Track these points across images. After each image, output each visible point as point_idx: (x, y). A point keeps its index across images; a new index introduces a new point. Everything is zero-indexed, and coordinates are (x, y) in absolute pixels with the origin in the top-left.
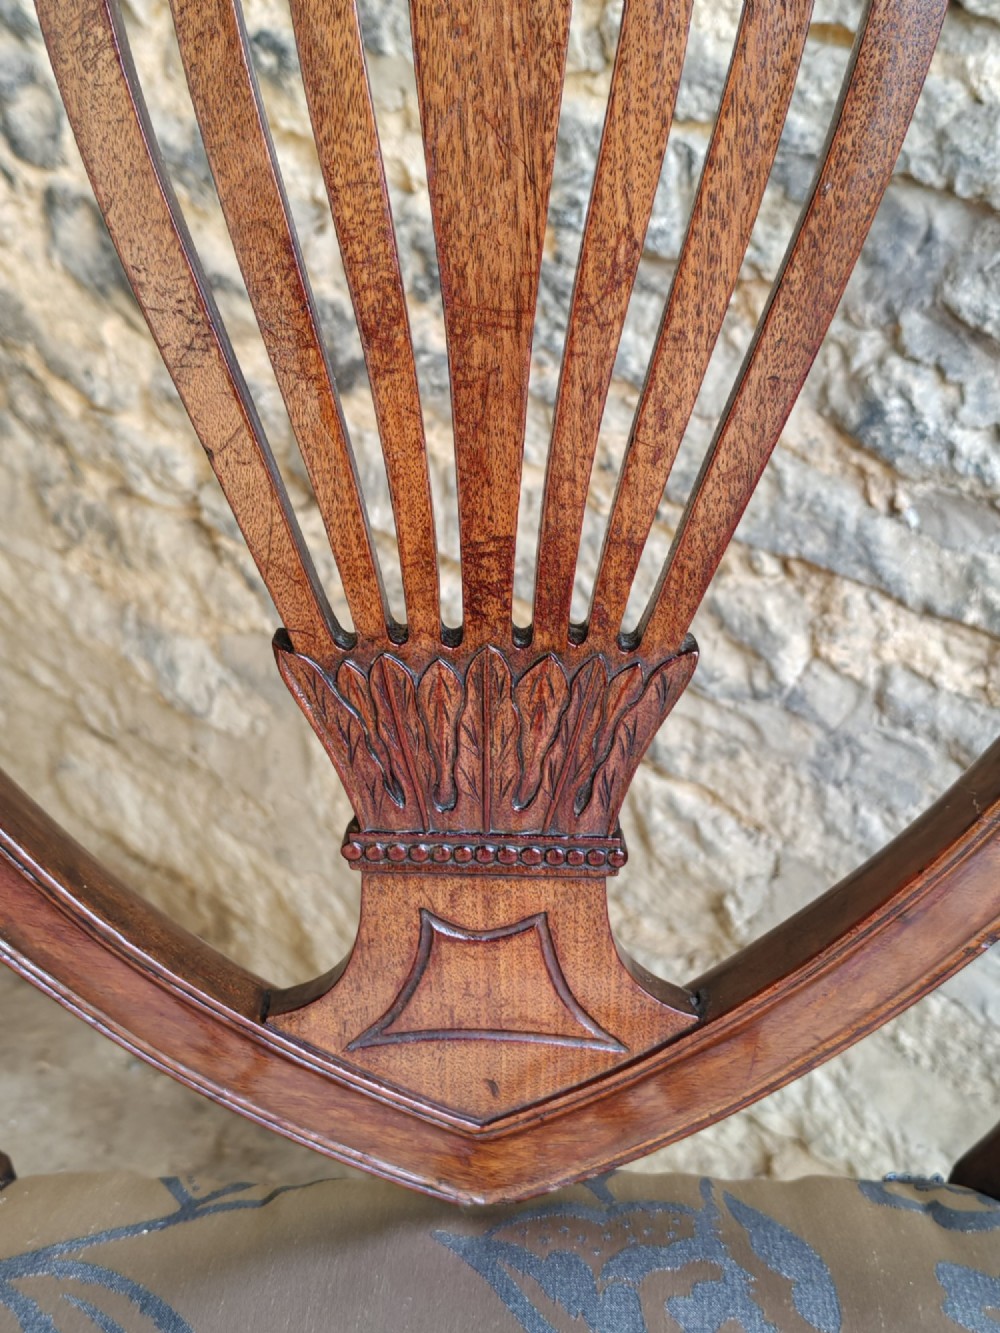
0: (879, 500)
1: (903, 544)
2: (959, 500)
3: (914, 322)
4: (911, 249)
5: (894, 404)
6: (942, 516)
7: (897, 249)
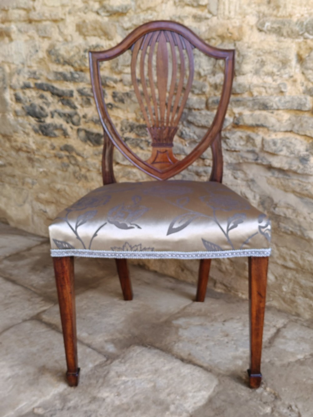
0: (184, 144)
5: (184, 132)
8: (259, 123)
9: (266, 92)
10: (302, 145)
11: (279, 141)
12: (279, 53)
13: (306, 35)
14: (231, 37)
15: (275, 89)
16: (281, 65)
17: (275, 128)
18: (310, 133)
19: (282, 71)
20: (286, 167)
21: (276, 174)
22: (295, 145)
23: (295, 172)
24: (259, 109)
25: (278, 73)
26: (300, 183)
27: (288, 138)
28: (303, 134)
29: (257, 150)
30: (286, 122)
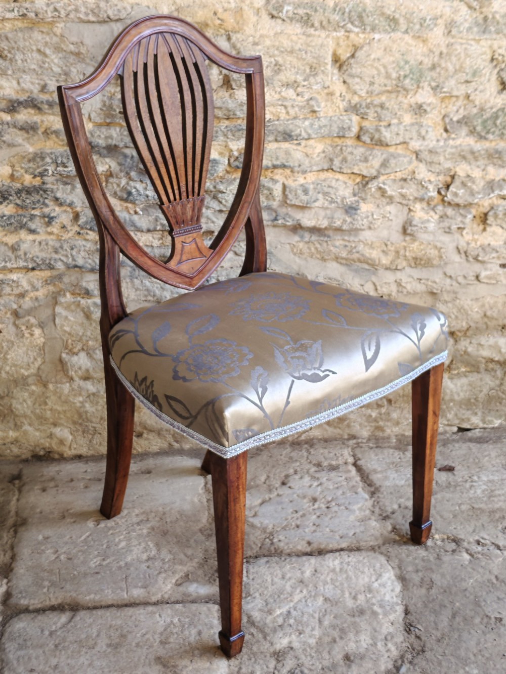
0: (132, 212)
1: (140, 219)
2: (150, 206)
3: (133, 174)
4: (128, 160)
5: (133, 190)
6: (147, 210)
7: (126, 161)
8: (278, 163)
9: (288, 113)
10: (347, 187)
11: (312, 186)
12: (306, 53)
13: (350, 26)
14: (221, 25)
15: (301, 108)
16: (308, 71)
17: (303, 167)
18: (360, 170)
19: (312, 80)
20: (324, 224)
21: (307, 236)
22: (337, 189)
23: (339, 230)
24: (276, 140)
25: (306, 83)
26: (347, 243)
27: (325, 180)
28: (349, 171)
29: (275, 204)
30: (318, 156)
